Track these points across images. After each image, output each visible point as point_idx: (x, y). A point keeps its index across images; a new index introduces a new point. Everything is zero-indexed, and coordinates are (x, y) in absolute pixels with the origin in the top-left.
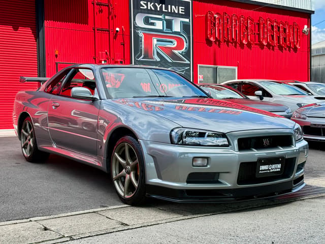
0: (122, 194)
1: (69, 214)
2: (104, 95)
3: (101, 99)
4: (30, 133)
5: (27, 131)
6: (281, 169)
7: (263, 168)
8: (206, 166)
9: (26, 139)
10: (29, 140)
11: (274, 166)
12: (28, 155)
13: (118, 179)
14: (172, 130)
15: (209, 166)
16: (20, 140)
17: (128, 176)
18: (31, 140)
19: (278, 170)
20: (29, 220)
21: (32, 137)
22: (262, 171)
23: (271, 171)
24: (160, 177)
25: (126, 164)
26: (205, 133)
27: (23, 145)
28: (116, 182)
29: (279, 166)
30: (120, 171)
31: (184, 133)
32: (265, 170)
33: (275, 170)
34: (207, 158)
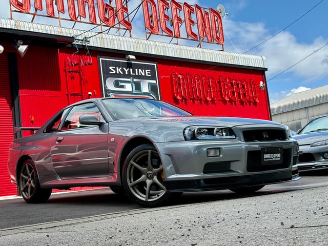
3: (108, 122)
4: (30, 175)
6: (281, 158)
7: (266, 156)
8: (219, 156)
9: (26, 181)
10: (30, 182)
11: (275, 155)
12: (29, 197)
13: (134, 187)
14: (185, 129)
15: (221, 156)
18: (32, 181)
19: (278, 159)
21: (33, 178)
22: (266, 159)
23: (273, 159)
24: (178, 172)
26: (214, 128)
27: (22, 189)
29: (279, 155)
32: (268, 159)
33: (276, 159)
34: (219, 149)
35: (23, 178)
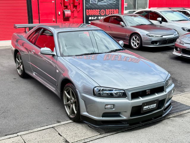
0: (69, 114)
1: (39, 129)
2: (59, 54)
3: (57, 56)
4: (21, 61)
5: (19, 60)
6: (156, 106)
7: (145, 107)
8: (113, 109)
9: (19, 64)
10: (21, 65)
11: (152, 106)
12: (21, 74)
13: (66, 105)
14: (95, 87)
15: (114, 109)
16: (16, 63)
17: (71, 105)
18: (22, 66)
19: (154, 107)
20: (17, 134)
21: (22, 64)
22: (145, 109)
23: (150, 108)
24: (87, 112)
25: (70, 99)
27: (17, 67)
28: (65, 106)
29: (155, 105)
30: (68, 101)
31: (101, 90)
32: (146, 108)
33: (153, 107)
34: (114, 105)
35: (17, 61)
